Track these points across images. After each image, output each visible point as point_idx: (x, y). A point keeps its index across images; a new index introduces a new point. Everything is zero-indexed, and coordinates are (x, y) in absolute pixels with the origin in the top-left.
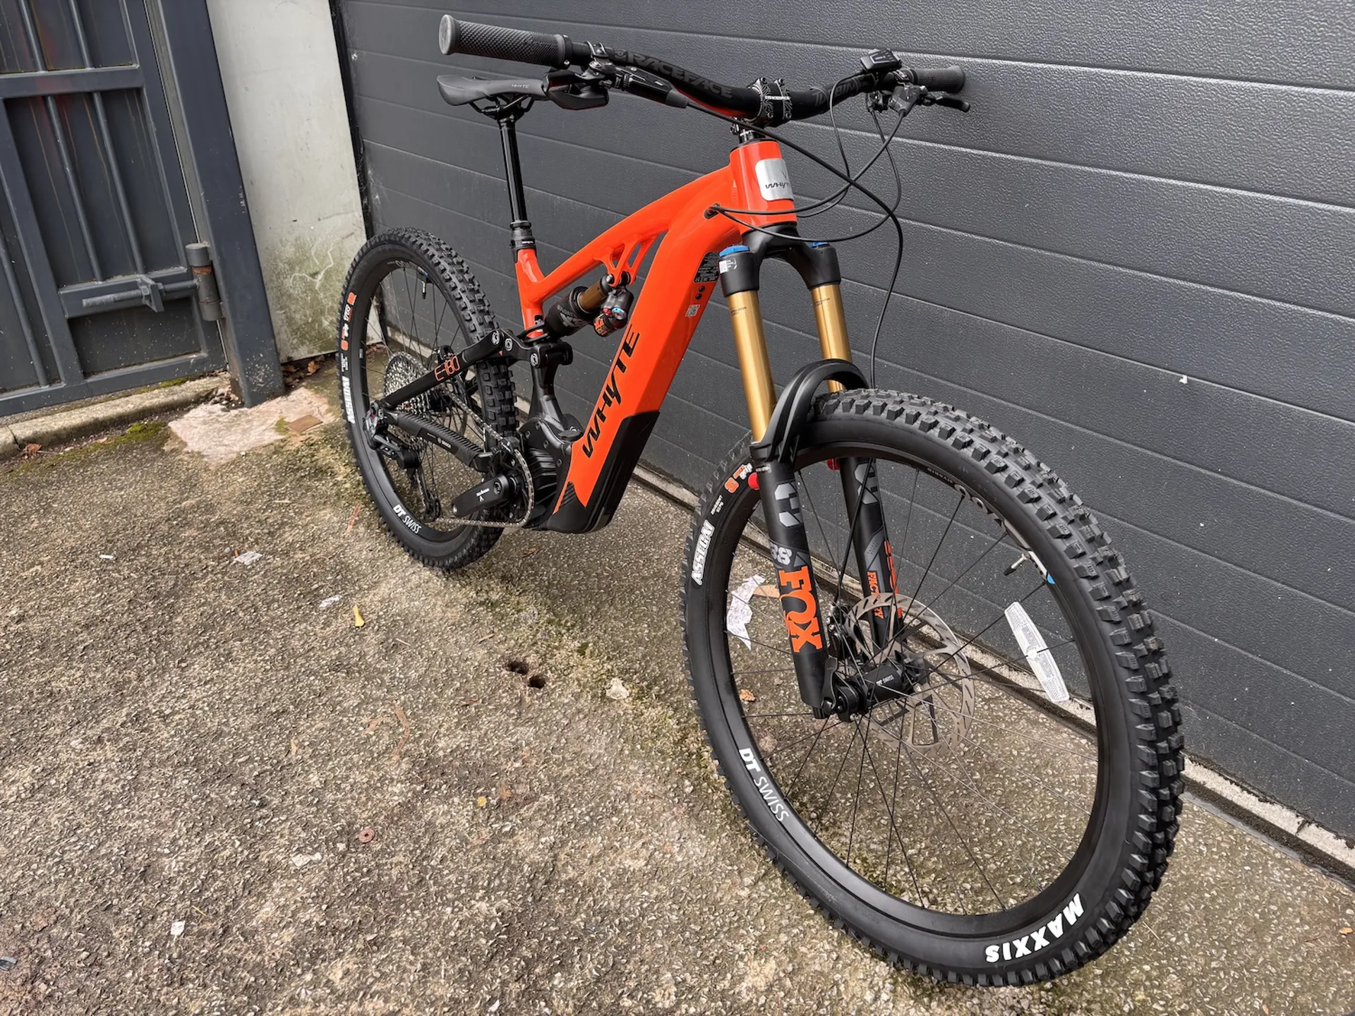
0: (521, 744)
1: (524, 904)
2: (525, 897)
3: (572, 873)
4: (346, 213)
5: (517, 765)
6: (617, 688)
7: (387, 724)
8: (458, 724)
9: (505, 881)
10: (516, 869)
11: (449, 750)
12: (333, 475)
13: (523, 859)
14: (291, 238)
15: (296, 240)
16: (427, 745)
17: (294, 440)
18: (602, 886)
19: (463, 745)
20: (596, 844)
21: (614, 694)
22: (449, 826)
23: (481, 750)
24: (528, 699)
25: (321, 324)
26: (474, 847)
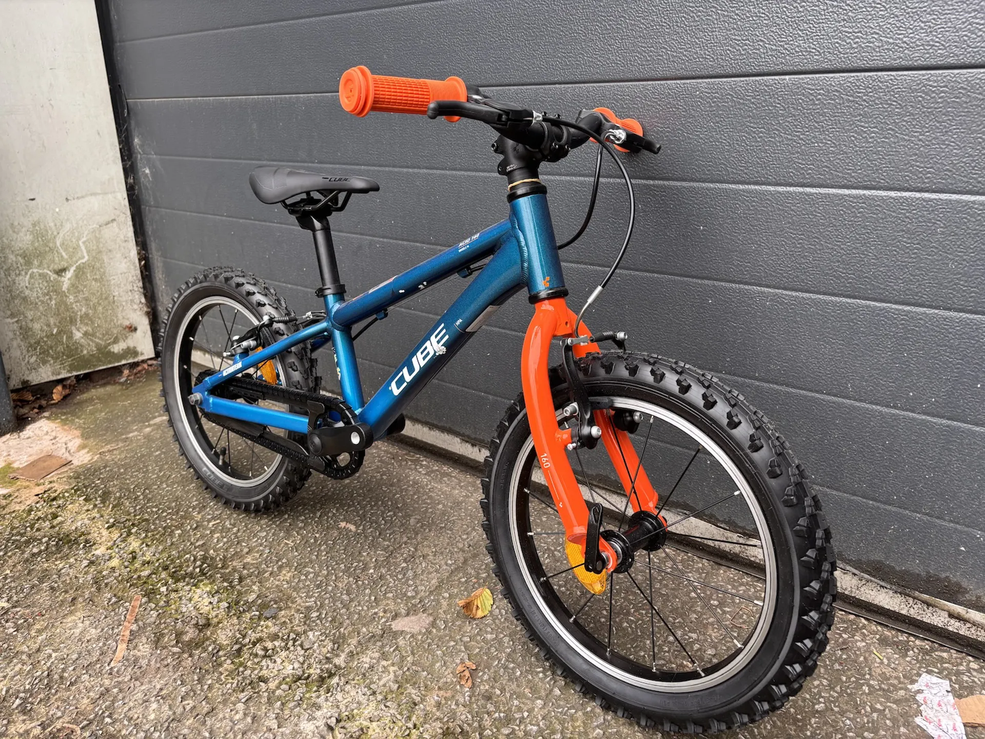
4: (106, 193)
12: (89, 545)
14: (27, 223)
15: (34, 225)
17: (24, 494)
25: (70, 337)
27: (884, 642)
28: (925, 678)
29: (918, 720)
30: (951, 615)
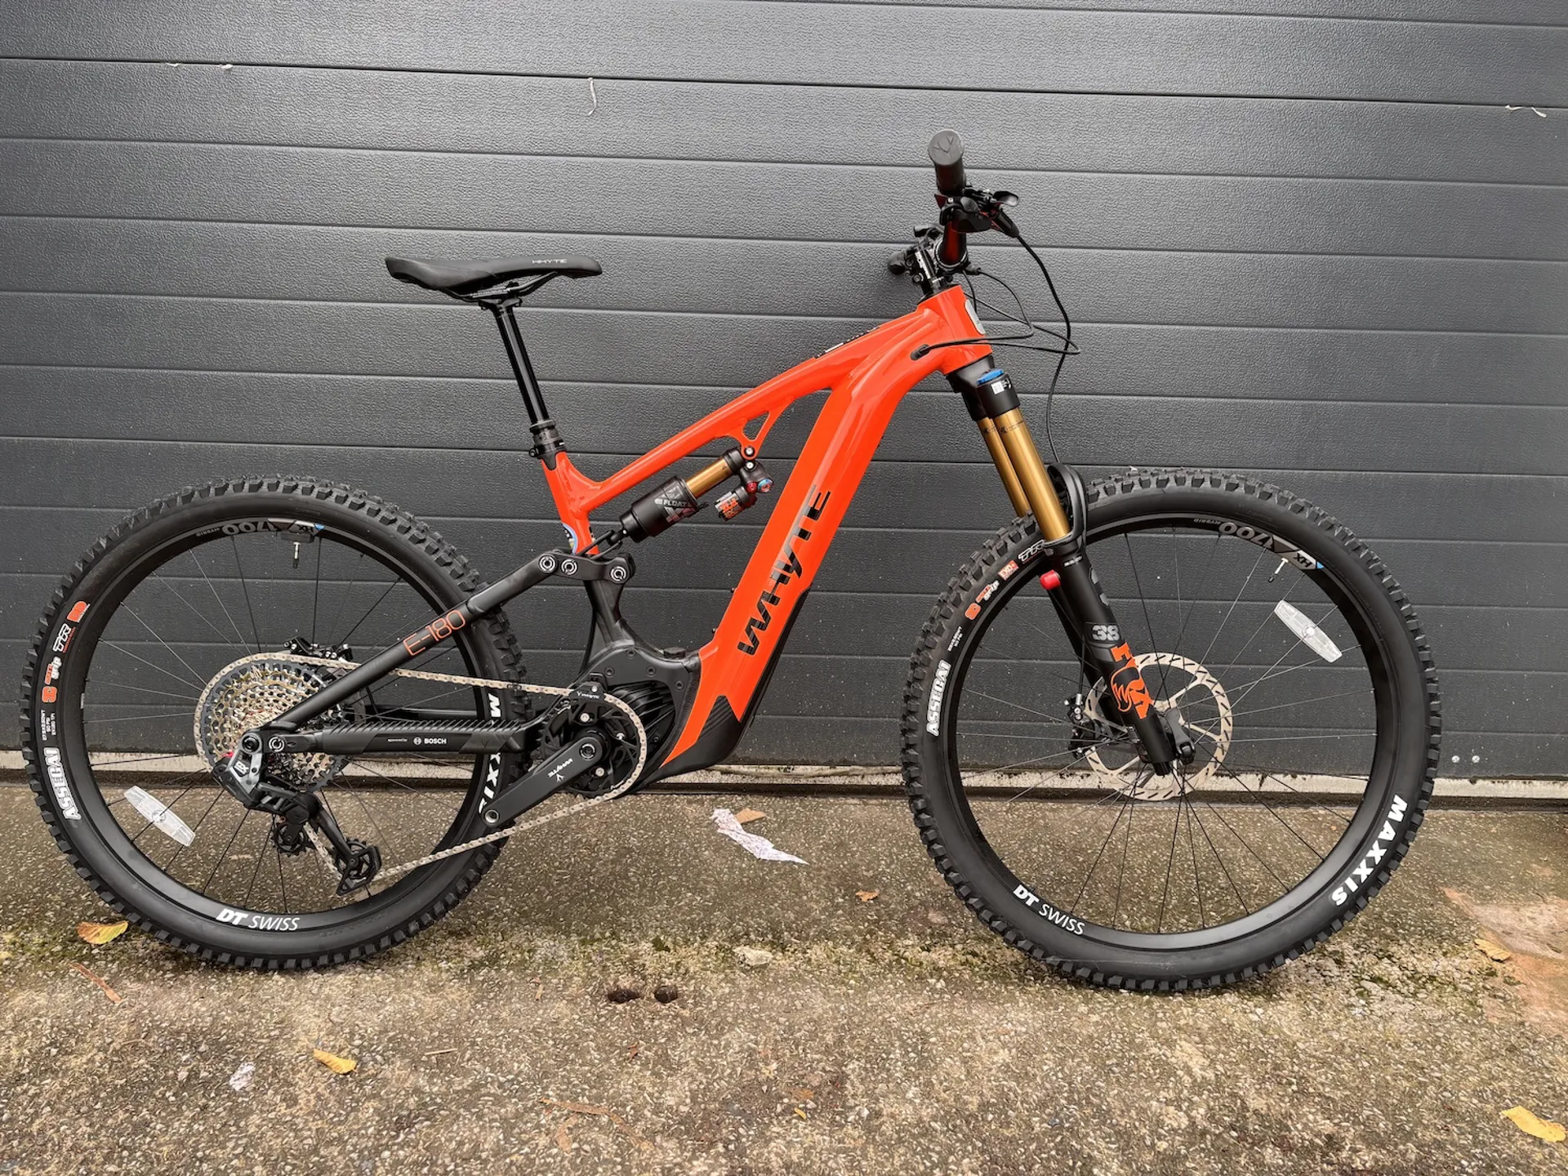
0: (749, 1048)
1: (983, 1152)
2: (974, 1147)
3: (976, 1100)
5: (774, 1066)
6: (753, 954)
7: (576, 1126)
8: (658, 1075)
9: (938, 1149)
10: (927, 1132)
11: (688, 1101)
13: (920, 1120)
16: (656, 1112)
18: (1010, 1090)
19: (694, 1086)
20: (952, 1066)
21: (759, 960)
22: (810, 1154)
23: (720, 1078)
24: (686, 1013)
26: (864, 1149)
27: (690, 802)
28: (717, 812)
29: (719, 831)
30: (724, 772)
